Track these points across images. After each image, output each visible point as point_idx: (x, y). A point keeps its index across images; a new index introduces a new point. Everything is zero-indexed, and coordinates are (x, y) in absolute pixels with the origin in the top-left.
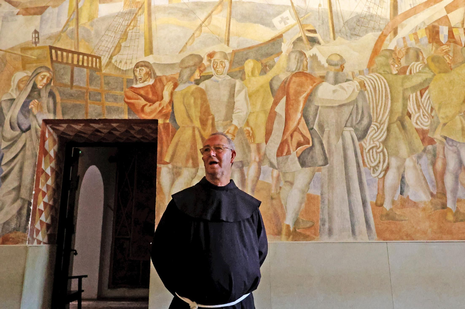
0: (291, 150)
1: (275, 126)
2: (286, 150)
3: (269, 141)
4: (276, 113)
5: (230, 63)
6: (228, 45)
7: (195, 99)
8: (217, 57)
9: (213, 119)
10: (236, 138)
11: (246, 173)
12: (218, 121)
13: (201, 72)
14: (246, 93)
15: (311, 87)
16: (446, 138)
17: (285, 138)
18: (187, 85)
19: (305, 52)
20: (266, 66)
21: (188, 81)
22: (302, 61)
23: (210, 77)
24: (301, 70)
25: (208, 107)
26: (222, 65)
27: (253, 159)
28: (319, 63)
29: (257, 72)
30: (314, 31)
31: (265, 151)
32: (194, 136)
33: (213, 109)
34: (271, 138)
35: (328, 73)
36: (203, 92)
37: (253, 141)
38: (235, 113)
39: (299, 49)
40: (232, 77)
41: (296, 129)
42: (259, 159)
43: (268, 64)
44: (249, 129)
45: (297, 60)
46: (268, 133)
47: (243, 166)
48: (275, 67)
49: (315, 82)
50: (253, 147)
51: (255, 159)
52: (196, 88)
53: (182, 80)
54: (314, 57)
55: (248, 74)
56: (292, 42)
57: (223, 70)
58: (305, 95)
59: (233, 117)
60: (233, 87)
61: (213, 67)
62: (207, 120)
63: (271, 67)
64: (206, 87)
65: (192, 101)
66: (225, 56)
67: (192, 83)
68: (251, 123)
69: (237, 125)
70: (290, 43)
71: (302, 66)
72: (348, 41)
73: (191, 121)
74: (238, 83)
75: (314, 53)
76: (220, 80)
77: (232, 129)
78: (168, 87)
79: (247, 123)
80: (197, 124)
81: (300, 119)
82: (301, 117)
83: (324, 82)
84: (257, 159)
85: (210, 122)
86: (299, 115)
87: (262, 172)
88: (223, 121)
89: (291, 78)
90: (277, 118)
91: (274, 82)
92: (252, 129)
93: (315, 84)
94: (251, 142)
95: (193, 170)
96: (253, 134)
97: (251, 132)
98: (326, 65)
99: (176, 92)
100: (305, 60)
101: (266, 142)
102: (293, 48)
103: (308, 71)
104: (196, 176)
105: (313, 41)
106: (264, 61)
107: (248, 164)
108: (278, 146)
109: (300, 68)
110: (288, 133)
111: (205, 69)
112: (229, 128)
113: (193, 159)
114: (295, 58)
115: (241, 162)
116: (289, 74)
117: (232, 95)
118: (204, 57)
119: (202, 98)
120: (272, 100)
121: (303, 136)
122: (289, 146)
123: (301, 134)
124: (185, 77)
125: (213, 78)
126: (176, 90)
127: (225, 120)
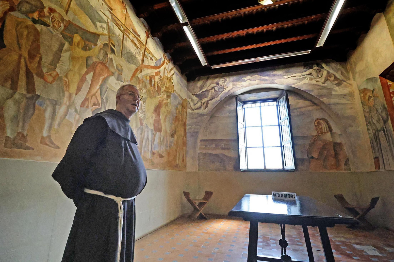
0: (90, 106)
1: (84, 86)
2: (86, 105)
3: (78, 95)
4: (86, 79)
5: (65, 26)
6: (67, 13)
7: (29, 33)
8: (56, 15)
9: (41, 58)
10: (55, 82)
11: (57, 110)
12: (44, 62)
13: (40, 16)
14: (70, 54)
15: (107, 75)
16: (146, 125)
17: (87, 97)
18: (24, 17)
19: (108, 54)
20: (87, 46)
21: (26, 13)
22: (106, 57)
24: (104, 62)
25: (39, 46)
26: (59, 24)
27: (65, 102)
28: (113, 64)
29: (80, 46)
30: (114, 46)
31: (74, 100)
32: (19, 63)
33: (43, 50)
34: (80, 93)
35: (115, 72)
37: (67, 90)
38: (59, 64)
39: (106, 50)
41: (95, 95)
42: (69, 104)
43: (88, 46)
44: (67, 80)
45: (103, 55)
46: (79, 89)
47: (56, 104)
48: (92, 50)
49: (109, 73)
50: (67, 94)
51: (66, 103)
52: (32, 25)
53: (21, 9)
54: (111, 59)
55: (75, 44)
56: (103, 43)
57: (58, 28)
58: (103, 77)
59: (57, 66)
60: (63, 45)
61: (51, 20)
62: (35, 56)
63: (90, 49)
64: (41, 30)
65: (25, 33)
66: (63, 20)
67: (29, 18)
69: (58, 73)
71: (105, 60)
72: (126, 62)
73: (20, 48)
74: (67, 45)
75: (112, 58)
76: (54, 33)
77: (54, 74)
78: (4, 4)
79: (66, 76)
80: (25, 54)
81: (98, 90)
82: (99, 89)
83: (113, 76)
84: (68, 103)
85: (38, 59)
86: (98, 87)
87: (69, 113)
88: (49, 64)
89: (98, 63)
90: (86, 82)
91: (89, 59)
92: (68, 80)
93: (109, 74)
94: (66, 90)
95: (11, 91)
96: (69, 84)
97: (68, 83)
98: (115, 68)
99: (11, 15)
100: (107, 58)
101: (76, 94)
102: (103, 47)
103: (107, 65)
104: (11, 97)
105: (113, 51)
106: (87, 43)
107: (61, 104)
108: (83, 100)
109: (104, 61)
110: (90, 95)
111: (44, 16)
112: (52, 72)
113: (12, 81)
114: (103, 53)
115: (56, 101)
116: (98, 60)
117: (60, 49)
118: (46, 6)
119: (35, 36)
120: (85, 70)
121: (98, 101)
122: (88, 103)
123: (97, 98)
124: (24, 9)
125: (48, 27)
126: (12, 13)
127: (51, 64)
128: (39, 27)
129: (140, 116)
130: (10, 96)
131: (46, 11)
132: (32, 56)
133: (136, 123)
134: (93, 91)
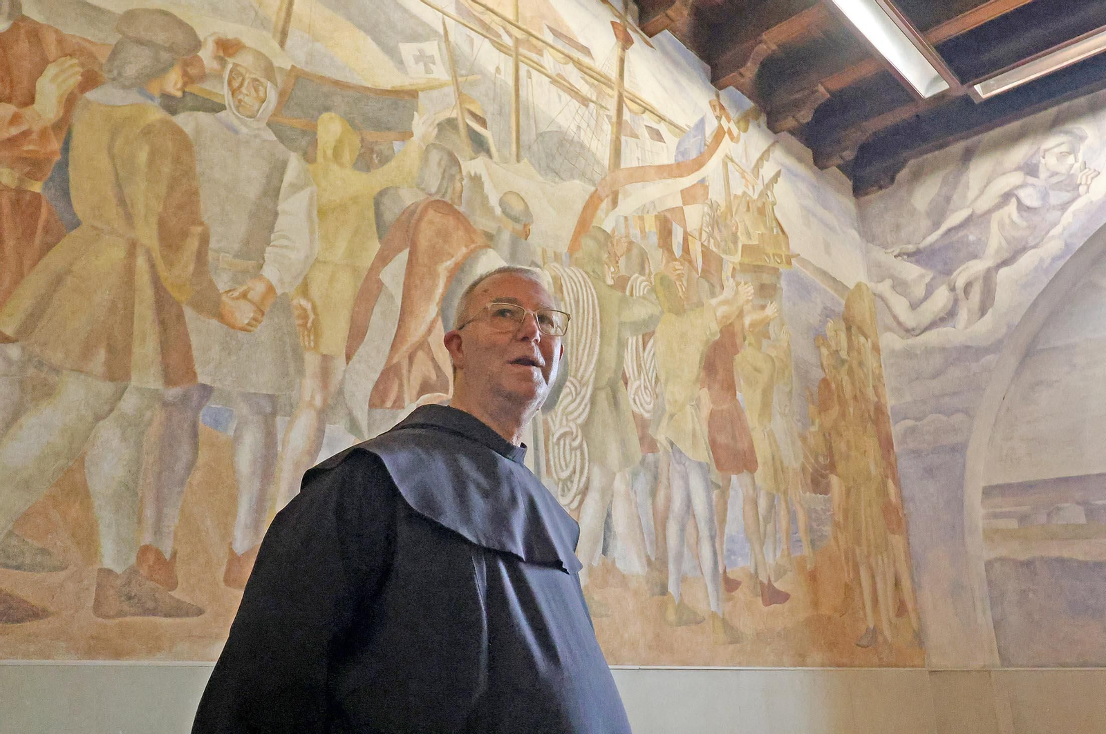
0: (406, 397)
1: (376, 318)
2: (393, 396)
3: (355, 358)
4: (380, 285)
5: (282, 94)
6: (282, 44)
7: (153, 154)
8: (245, 61)
9: (205, 240)
10: (265, 321)
11: (280, 436)
12: (217, 251)
13: (189, 79)
14: (311, 199)
15: (464, 250)
16: (672, 444)
17: (395, 360)
18: (134, 97)
19: (461, 162)
20: (372, 151)
21: (141, 83)
22: (452, 178)
23: (217, 108)
24: (447, 199)
25: (194, 194)
26: (256, 90)
27: (307, 398)
28: (485, 199)
29: (347, 157)
30: (483, 122)
31: (342, 382)
32: (130, 270)
33: (208, 208)
34: (361, 350)
35: (499, 230)
36: (185, 145)
37: (312, 344)
38: (273, 246)
39: (449, 147)
40: (281, 138)
41: (423, 345)
42: (325, 400)
43: (376, 148)
44: (309, 306)
45: (442, 170)
46: (357, 334)
47: (274, 414)
48: (393, 163)
49: (473, 242)
50: (312, 362)
51: (313, 397)
52: (164, 122)
53: (120, 74)
54: (476, 180)
55: (325, 152)
56: (437, 122)
57: (256, 107)
58: (449, 263)
59: (266, 256)
60: (281, 167)
61: (230, 83)
62: (185, 234)
63: (384, 160)
64: (198, 131)
65: (143, 156)
66: (270, 70)
67: (152, 98)
68: (315, 291)
69: (274, 284)
70: (433, 123)
71: (450, 191)
72: (540, 178)
73: (129, 218)
74: (295, 163)
75: (478, 173)
76: (244, 130)
77: (259, 288)
78: (63, 71)
79: (305, 290)
80: (148, 235)
81: (434, 322)
82: (437, 315)
83: (489, 250)
84: (318, 402)
85: (193, 244)
86: (433, 310)
87: (325, 441)
88: (236, 256)
89: (425, 210)
90: (382, 299)
91: (386, 201)
92: (314, 308)
93: (472, 246)
94: (307, 344)
95: (107, 388)
96: (316, 323)
97: (312, 317)
98: (498, 211)
99: (89, 102)
100: (458, 177)
101: (348, 358)
102: (437, 137)
103: (462, 209)
104: (111, 410)
105: (479, 144)
106: (371, 136)
107: (291, 410)
108: (376, 376)
109: (446, 192)
110: (405, 349)
111: (203, 77)
112: (250, 283)
113: (111, 350)
114: (439, 164)
115: (272, 398)
116: (422, 197)
117: (272, 191)
118: (205, 39)
119: (177, 160)
120: (375, 246)
121: (437, 368)
122: (401, 385)
123: (433, 359)
124: (131, 71)
125: (223, 114)
126: (90, 95)
127: (242, 255)
128: (186, 121)
129: (636, 410)
130: (107, 408)
131: (206, 54)
132: (171, 240)
133: (623, 443)
134: (416, 331)
